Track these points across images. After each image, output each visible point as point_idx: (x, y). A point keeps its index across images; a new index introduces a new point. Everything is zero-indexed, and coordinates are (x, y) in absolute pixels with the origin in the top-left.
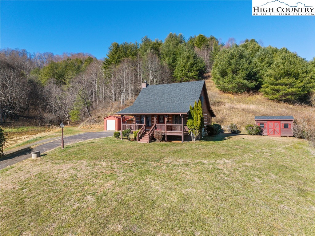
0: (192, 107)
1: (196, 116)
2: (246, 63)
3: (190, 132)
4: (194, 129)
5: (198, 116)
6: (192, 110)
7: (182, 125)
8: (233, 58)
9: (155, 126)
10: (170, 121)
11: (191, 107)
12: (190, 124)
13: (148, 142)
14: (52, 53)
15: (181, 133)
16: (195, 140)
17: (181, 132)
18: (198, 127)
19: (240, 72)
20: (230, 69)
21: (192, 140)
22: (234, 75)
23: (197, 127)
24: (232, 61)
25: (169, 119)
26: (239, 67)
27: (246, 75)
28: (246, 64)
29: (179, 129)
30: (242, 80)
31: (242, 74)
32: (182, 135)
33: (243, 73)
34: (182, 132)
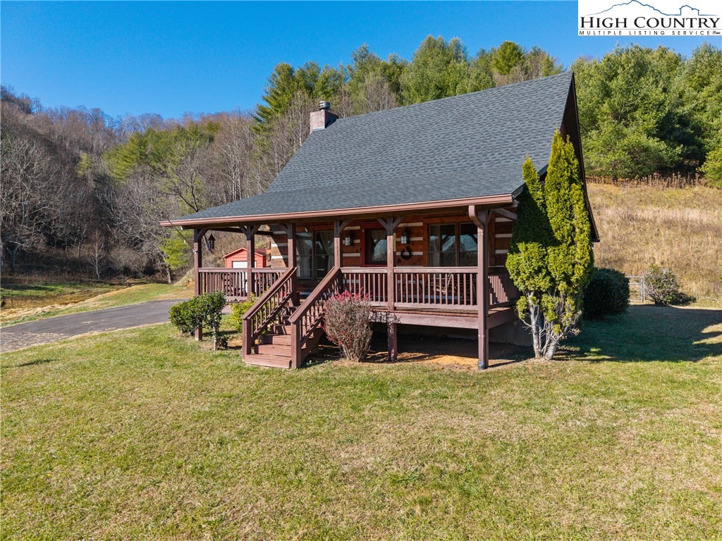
0: (539, 168)
1: (560, 216)
2: (657, 87)
3: (527, 311)
4: (553, 291)
5: (571, 217)
6: (537, 184)
7: (479, 270)
8: (616, 74)
9: (339, 275)
10: (415, 253)
11: (528, 167)
12: (523, 266)
13: (294, 365)
14: (159, 116)
15: (475, 314)
16: (550, 352)
17: (471, 307)
18: (573, 279)
19: (637, 114)
20: (605, 107)
21: (533, 356)
22: (621, 126)
23: (567, 278)
24: (613, 85)
25: (411, 247)
26: (633, 100)
27: (657, 122)
28: (657, 92)
29: (463, 290)
30: (643, 139)
31: (644, 121)
32: (478, 324)
33: (646, 117)
34: (479, 307)
